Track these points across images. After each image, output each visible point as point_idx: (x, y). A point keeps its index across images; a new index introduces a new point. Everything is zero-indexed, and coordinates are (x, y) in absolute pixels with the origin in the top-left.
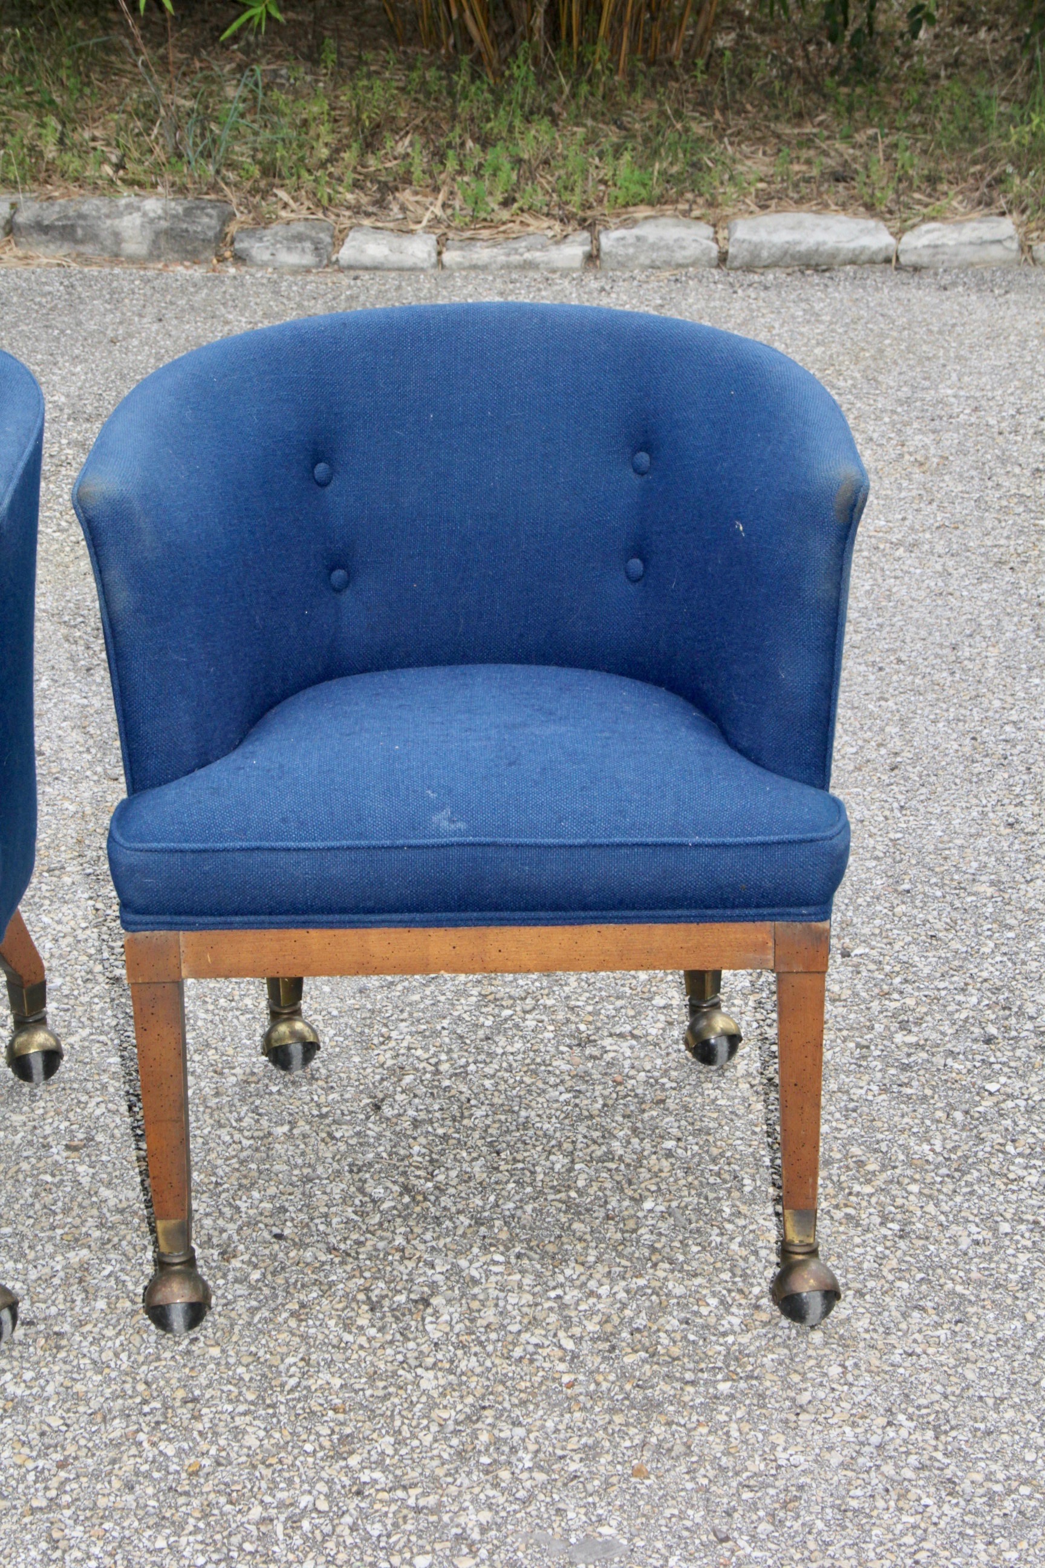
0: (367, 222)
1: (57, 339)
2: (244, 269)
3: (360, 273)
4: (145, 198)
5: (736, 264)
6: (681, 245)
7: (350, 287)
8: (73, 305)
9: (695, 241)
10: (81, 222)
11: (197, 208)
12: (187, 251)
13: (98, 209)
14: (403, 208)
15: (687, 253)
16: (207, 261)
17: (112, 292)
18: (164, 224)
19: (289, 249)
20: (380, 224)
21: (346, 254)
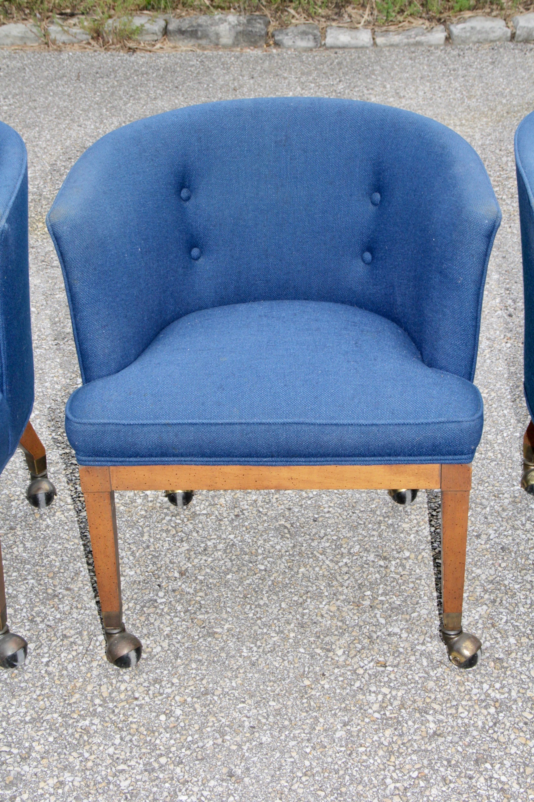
0: (334, 24)
1: (207, 89)
2: (280, 50)
3: (337, 50)
4: (227, 15)
5: (520, 39)
6: (492, 30)
7: (336, 58)
8: (208, 71)
9: (500, 28)
10: (200, 28)
11: (252, 19)
12: (251, 42)
13: (206, 22)
14: (350, 16)
15: (496, 34)
16: (261, 46)
17: (223, 64)
18: (240, 28)
19: (302, 39)
20: (341, 25)
21: (329, 41)
